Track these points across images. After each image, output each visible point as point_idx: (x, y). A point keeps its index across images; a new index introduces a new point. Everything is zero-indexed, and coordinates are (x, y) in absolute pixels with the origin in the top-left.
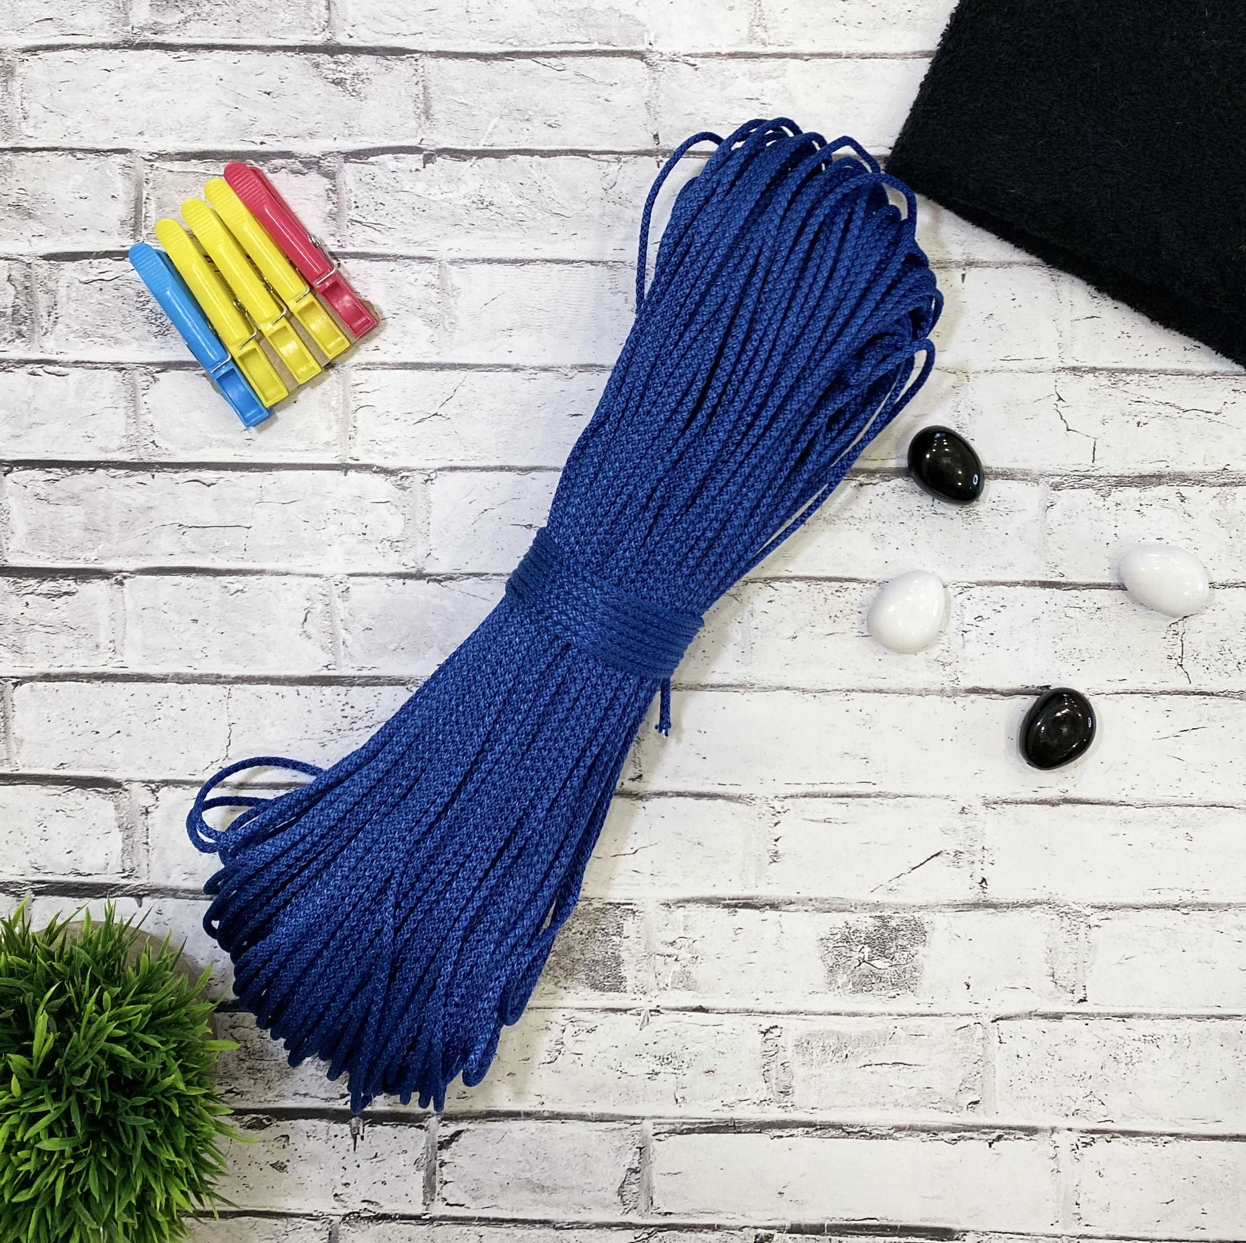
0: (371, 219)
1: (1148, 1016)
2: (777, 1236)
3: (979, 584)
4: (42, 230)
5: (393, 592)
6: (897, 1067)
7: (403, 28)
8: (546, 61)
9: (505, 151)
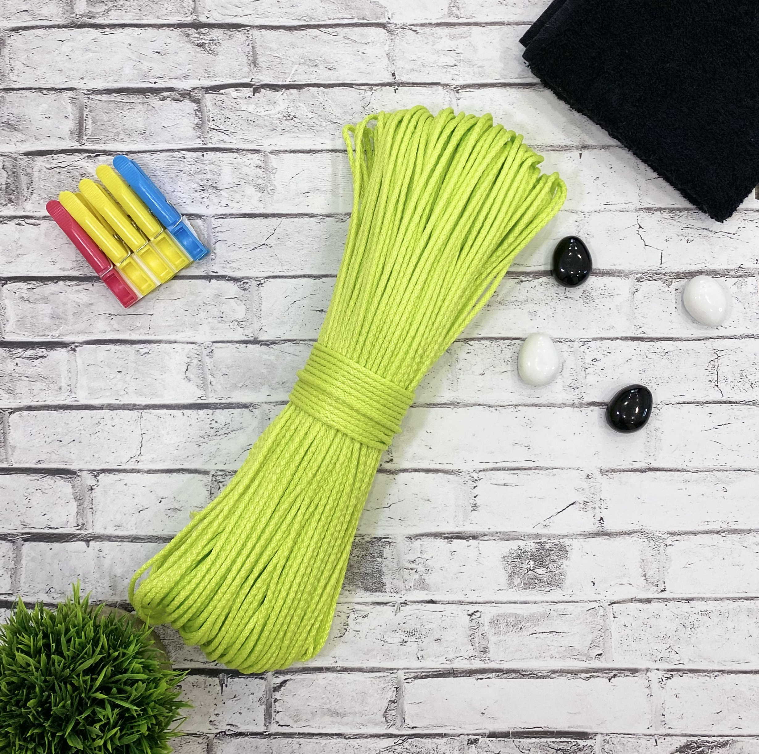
0: (222, 127)
1: (703, 599)
2: (481, 740)
3: (594, 339)
4: (23, 137)
5: (239, 352)
6: (552, 635)
7: (239, 11)
8: (326, 30)
9: (302, 85)
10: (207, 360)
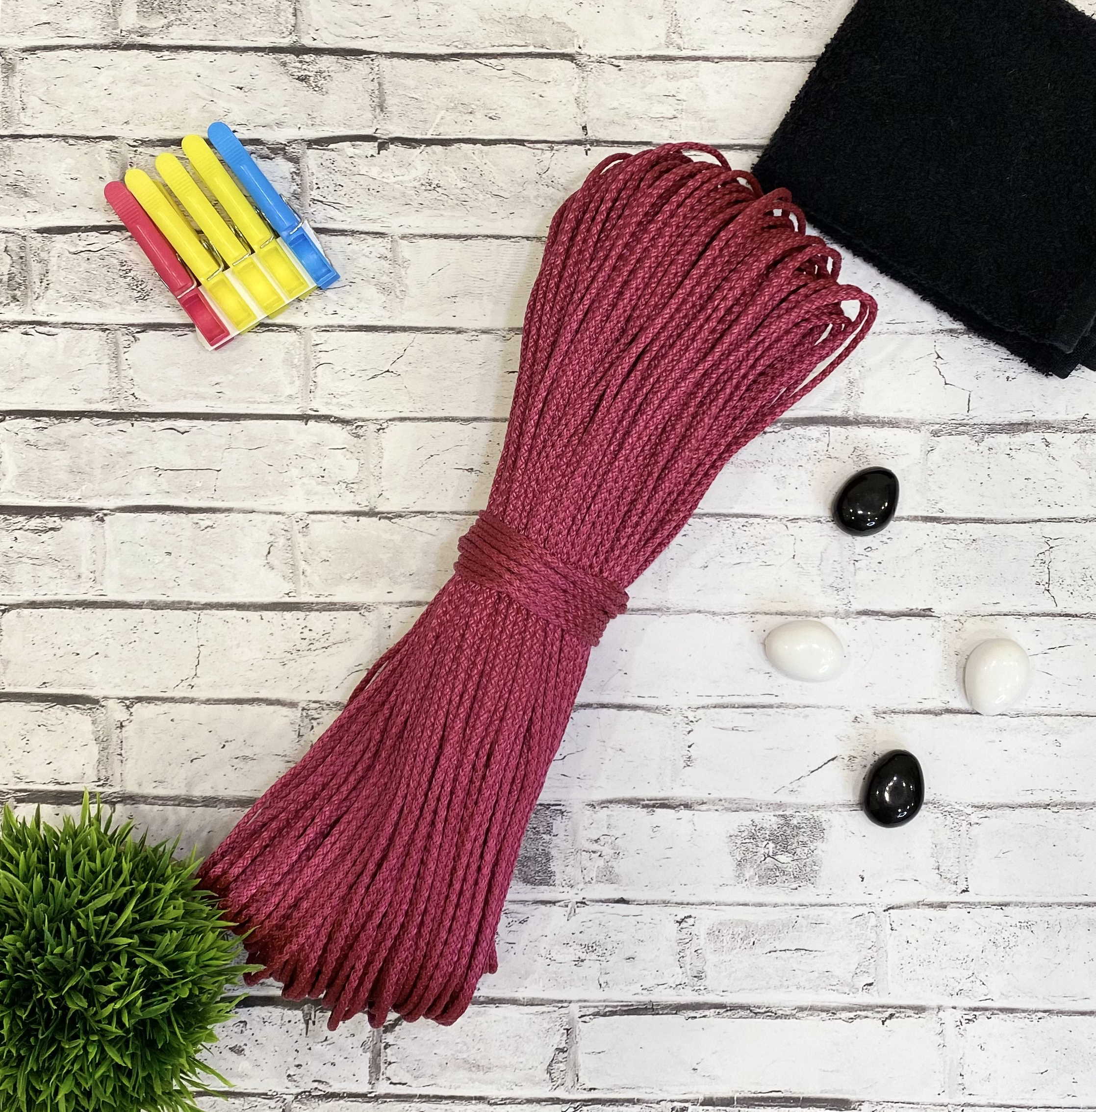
0: (331, 199)
1: (1023, 904)
2: (691, 1108)
4: (37, 207)
5: (348, 528)
6: (799, 953)
7: (361, 32)
8: (488, 61)
9: (450, 140)
10: (299, 538)
